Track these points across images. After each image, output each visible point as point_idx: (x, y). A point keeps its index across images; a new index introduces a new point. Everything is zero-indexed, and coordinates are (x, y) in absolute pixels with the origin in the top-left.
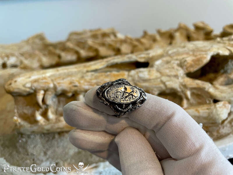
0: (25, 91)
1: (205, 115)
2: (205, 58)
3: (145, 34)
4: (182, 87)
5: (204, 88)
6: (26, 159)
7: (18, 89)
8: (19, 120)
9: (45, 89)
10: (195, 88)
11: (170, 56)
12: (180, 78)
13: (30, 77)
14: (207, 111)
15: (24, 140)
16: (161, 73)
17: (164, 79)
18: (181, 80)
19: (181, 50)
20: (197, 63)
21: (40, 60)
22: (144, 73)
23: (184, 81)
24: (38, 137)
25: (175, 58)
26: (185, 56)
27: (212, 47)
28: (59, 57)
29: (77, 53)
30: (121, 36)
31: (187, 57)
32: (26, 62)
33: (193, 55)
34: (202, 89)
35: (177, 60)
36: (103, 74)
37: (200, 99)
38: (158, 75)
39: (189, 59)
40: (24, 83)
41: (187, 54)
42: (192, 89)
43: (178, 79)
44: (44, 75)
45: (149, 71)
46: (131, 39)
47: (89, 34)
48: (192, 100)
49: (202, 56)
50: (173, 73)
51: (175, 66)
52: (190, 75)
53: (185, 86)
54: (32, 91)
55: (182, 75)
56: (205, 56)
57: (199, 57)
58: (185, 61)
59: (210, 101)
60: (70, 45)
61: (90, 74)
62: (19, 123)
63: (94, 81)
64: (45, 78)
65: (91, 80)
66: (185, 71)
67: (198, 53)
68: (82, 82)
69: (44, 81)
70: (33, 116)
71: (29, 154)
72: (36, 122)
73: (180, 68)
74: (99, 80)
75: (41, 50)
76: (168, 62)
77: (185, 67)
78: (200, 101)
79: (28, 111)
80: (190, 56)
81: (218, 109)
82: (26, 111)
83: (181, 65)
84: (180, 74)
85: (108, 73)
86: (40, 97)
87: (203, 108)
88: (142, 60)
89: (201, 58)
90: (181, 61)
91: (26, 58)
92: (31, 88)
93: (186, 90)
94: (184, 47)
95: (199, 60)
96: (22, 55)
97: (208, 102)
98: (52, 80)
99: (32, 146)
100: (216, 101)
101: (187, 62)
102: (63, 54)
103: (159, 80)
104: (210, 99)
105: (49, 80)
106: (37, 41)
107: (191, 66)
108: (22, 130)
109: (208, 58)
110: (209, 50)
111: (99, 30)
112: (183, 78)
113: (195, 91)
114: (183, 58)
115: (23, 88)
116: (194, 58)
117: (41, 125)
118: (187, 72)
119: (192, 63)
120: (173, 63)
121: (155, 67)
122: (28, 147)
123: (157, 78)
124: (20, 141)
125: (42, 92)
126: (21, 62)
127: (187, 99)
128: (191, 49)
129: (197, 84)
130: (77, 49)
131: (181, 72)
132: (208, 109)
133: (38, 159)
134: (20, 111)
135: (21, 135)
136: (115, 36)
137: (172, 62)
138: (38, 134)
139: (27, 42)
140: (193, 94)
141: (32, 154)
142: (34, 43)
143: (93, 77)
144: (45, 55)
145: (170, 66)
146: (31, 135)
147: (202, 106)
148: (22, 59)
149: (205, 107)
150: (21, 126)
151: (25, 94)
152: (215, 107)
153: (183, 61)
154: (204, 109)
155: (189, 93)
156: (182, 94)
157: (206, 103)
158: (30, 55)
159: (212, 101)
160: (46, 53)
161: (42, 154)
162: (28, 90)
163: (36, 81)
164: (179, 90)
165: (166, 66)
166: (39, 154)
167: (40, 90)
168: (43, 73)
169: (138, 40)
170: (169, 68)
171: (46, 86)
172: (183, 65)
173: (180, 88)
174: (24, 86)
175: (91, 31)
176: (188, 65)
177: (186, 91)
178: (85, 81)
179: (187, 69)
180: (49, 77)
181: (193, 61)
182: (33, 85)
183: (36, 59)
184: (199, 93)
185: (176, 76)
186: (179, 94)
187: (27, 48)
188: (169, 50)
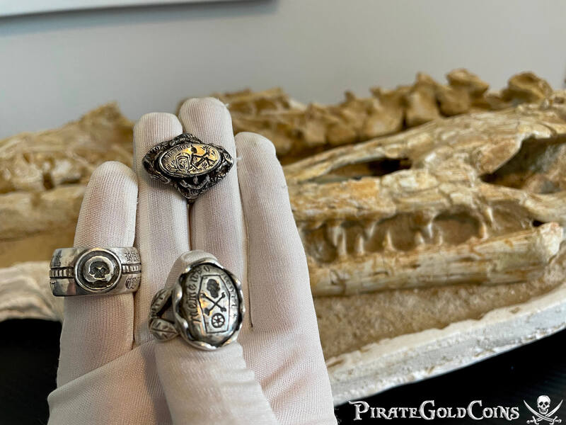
1: (523, 249)
2: (514, 145)
4: (478, 202)
5: (518, 200)
10: (500, 202)
11: (447, 144)
12: (473, 185)
14: (526, 242)
16: (437, 177)
17: (446, 188)
18: (474, 189)
19: (463, 132)
20: (500, 155)
22: (407, 179)
23: (480, 190)
25: (460, 147)
26: (476, 144)
27: (519, 123)
30: (297, 105)
31: (481, 146)
33: (491, 141)
34: (512, 203)
35: (463, 151)
36: (335, 185)
37: (509, 221)
38: (434, 181)
39: (486, 149)
41: (479, 139)
42: (495, 204)
43: (470, 186)
45: (418, 175)
46: (322, 111)
48: (495, 226)
49: (507, 142)
50: (460, 177)
51: (461, 162)
52: (489, 178)
53: (483, 199)
55: (474, 179)
56: (513, 141)
57: (503, 143)
58: (479, 153)
59: (528, 224)
63: (322, 200)
65: (316, 197)
66: (478, 172)
67: (499, 137)
68: (301, 202)
73: (469, 167)
74: (331, 198)
76: (447, 157)
77: (478, 165)
78: (509, 225)
80: (486, 142)
81: (544, 236)
83: (471, 161)
84: (472, 177)
85: (345, 183)
87: (519, 237)
88: (394, 155)
89: (506, 145)
90: (470, 152)
91: (92, 163)
93: (485, 206)
94: (467, 126)
95: (503, 150)
96: (82, 153)
97: (524, 226)
100: (538, 223)
101: (482, 154)
103: (437, 190)
104: (527, 220)
106: (104, 122)
107: (490, 161)
109: (518, 145)
110: (517, 130)
111: (247, 92)
112: (477, 184)
113: (500, 208)
114: (475, 148)
116: (494, 146)
118: (482, 172)
119: (491, 155)
120: (458, 158)
121: (427, 166)
123: (432, 188)
127: (488, 222)
128: (481, 130)
129: (505, 194)
131: (473, 174)
132: (526, 238)
136: (286, 106)
137: (456, 155)
139: (81, 123)
140: (496, 213)
142: (95, 125)
143: (319, 193)
145: (452, 164)
147: (515, 234)
148: (85, 163)
149: (522, 235)
152: (539, 234)
153: (475, 152)
154: (520, 239)
155: (490, 212)
156: (478, 214)
157: (520, 228)
159: (531, 225)
164: (474, 206)
165: (444, 164)
170: (451, 167)
172: (475, 160)
173: (476, 203)
176: (485, 160)
177: (486, 208)
178: (307, 200)
179: (482, 167)
181: (492, 151)
184: (508, 210)
185: (466, 182)
186: (473, 214)
187: (83, 140)
188: (441, 133)
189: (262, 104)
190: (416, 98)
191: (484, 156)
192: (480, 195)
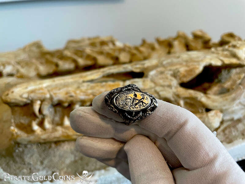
0: (22, 101)
2: (198, 68)
3: (144, 42)
4: (175, 97)
5: (197, 98)
6: (23, 169)
7: (15, 99)
8: (16, 130)
9: (42, 99)
10: (187, 98)
11: (163, 66)
12: (173, 88)
13: (26, 88)
15: (21, 149)
16: (155, 83)
17: (158, 89)
18: (174, 90)
19: (175, 60)
20: (190, 73)
21: (37, 69)
22: (138, 83)
23: (177, 91)
24: (34, 147)
25: (169, 68)
26: (178, 67)
27: (205, 57)
28: (57, 65)
29: (75, 61)
30: (119, 44)
31: (180, 68)
32: (23, 71)
33: (187, 66)
34: (194, 99)
35: (170, 70)
36: (99, 84)
37: (193, 108)
38: (153, 85)
39: (182, 70)
40: (21, 93)
41: (181, 64)
42: (185, 98)
43: (171, 88)
44: (40, 86)
45: (144, 81)
46: (130, 48)
47: (87, 42)
49: (194, 66)
50: (167, 83)
51: (169, 76)
52: (183, 85)
53: (178, 96)
54: (29, 102)
55: (175, 85)
56: (197, 66)
57: (192, 67)
58: (179, 71)
59: (202, 110)
60: (68, 53)
61: (85, 84)
62: (16, 133)
63: (90, 91)
64: (41, 89)
65: (87, 90)
66: (178, 81)
67: (191, 64)
68: (78, 92)
69: (41, 91)
70: (30, 126)
71: (26, 163)
72: (32, 131)
73: (173, 79)
74: (94, 91)
75: (37, 58)
76: (162, 73)
77: (178, 77)
78: (192, 110)
79: (24, 121)
80: (184, 66)
81: (210, 117)
82: (22, 121)
83: (175, 75)
85: (104, 83)
86: (36, 107)
88: (137, 71)
89: (194, 68)
90: (174, 71)
91: (22, 67)
92: (27, 98)
93: (179, 99)
94: (178, 57)
95: (191, 71)
96: (19, 63)
97: (200, 111)
98: (49, 91)
99: (29, 156)
100: (208, 110)
102: (61, 63)
103: (153, 90)
104: (202, 108)
105: (46, 91)
106: (34, 49)
107: (184, 76)
108: (19, 140)
109: (201, 68)
110: (202, 61)
111: (97, 38)
112: (176, 88)
113: (188, 101)
114: (176, 69)
115: (20, 99)
116: (186, 68)
117: (38, 134)
118: (180, 82)
119: (185, 73)
120: (167, 74)
121: (150, 77)
122: (25, 157)
123: (151, 88)
124: (17, 151)
125: (39, 102)
126: (18, 71)
128: (185, 59)
129: (190, 94)
130: (75, 57)
131: (175, 82)
132: (200, 118)
133: (35, 169)
134: (17, 121)
135: (18, 144)
136: (114, 44)
137: (166, 72)
138: (34, 144)
139: (24, 50)
141: (29, 164)
142: (30, 51)
143: (89, 87)
144: (42, 63)
146: (28, 144)
148: (19, 67)
150: (18, 136)
151: (22, 104)
152: (207, 116)
153: (176, 71)
155: (182, 103)
157: (198, 112)
158: (27, 64)
159: (204, 110)
160: (43, 61)
161: (39, 163)
162: (25, 100)
163: (33, 91)
165: (160, 76)
166: (36, 164)
167: (36, 100)
168: (40, 84)
169: (137, 48)
170: (163, 78)
171: (42, 96)
173: (174, 97)
174: (21, 96)
175: (89, 39)
176: (181, 75)
178: (81, 91)
179: (180, 79)
180: (46, 87)
181: (186, 71)
182: (29, 96)
183: (33, 67)
184: (192, 102)
185: (170, 86)
187: (23, 56)
188: (164, 60)
189: (103, 43)
190: (176, 43)
191: (181, 74)
192: (176, 93)
